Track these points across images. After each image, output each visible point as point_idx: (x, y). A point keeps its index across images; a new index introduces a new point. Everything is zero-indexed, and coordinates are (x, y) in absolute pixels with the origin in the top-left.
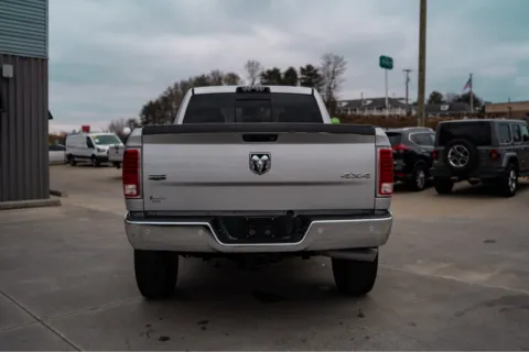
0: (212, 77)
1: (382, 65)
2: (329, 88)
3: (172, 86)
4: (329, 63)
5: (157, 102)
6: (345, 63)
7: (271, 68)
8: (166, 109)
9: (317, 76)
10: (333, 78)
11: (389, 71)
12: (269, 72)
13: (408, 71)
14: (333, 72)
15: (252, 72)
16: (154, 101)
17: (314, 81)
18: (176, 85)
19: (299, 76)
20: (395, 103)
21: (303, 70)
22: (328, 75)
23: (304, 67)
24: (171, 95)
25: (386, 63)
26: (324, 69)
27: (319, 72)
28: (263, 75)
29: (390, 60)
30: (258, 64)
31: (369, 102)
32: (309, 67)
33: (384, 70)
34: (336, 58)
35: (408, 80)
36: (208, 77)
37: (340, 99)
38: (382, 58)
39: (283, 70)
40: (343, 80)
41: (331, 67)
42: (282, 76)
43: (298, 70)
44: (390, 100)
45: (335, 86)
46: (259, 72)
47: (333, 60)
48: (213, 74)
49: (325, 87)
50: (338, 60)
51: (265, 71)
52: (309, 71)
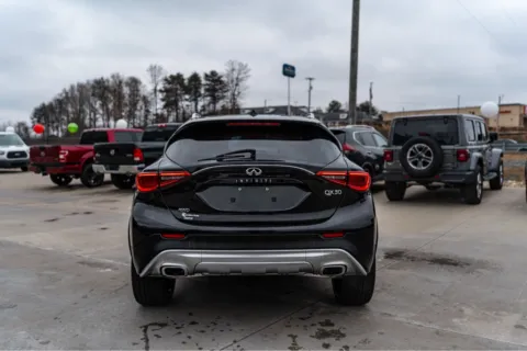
0: (111, 80)
1: (285, 73)
2: (234, 95)
3: (68, 89)
4: (233, 70)
5: (51, 105)
6: (248, 71)
7: (175, 74)
8: (60, 112)
9: (221, 82)
10: (237, 85)
11: (291, 79)
12: (172, 77)
13: (310, 79)
14: (237, 79)
15: (154, 77)
16: (47, 103)
17: (217, 87)
18: (72, 87)
19: (203, 82)
20: (297, 111)
21: (206, 76)
22: (232, 81)
23: (208, 73)
24: (67, 97)
25: (289, 71)
26: (228, 76)
27: (224, 79)
28: (166, 80)
29: (293, 68)
30: (160, 69)
31: (271, 110)
32: (213, 73)
33: (286, 78)
34: (241, 64)
35: (311, 88)
36: (108, 81)
37: (243, 106)
38: (285, 66)
39: (187, 75)
40: (247, 87)
41: (235, 74)
42: (186, 82)
43: (202, 76)
44: (292, 107)
45: (239, 93)
46: (161, 78)
47: (237, 67)
48: (113, 77)
49: (229, 94)
50: (243, 68)
51: (168, 75)
52: (214, 78)
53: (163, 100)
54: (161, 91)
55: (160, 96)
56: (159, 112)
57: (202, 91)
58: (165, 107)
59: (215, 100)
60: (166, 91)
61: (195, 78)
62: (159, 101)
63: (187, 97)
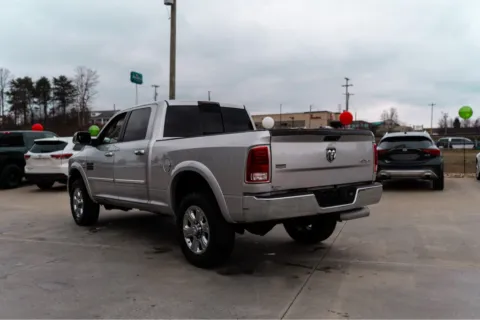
1: (133, 80)
2: (83, 99)
4: (82, 76)
6: (97, 77)
7: (23, 77)
9: (70, 87)
10: (86, 90)
11: (138, 85)
12: (19, 80)
13: (156, 87)
14: (86, 84)
17: (67, 91)
19: (52, 86)
21: (56, 81)
22: (82, 86)
23: (57, 78)
25: (136, 78)
26: (78, 80)
27: (72, 84)
28: (13, 82)
29: (140, 76)
32: (63, 79)
33: (134, 84)
34: (89, 71)
35: (156, 94)
37: (93, 110)
38: (133, 74)
39: (35, 79)
40: (96, 92)
41: (84, 80)
42: (34, 85)
43: (50, 80)
45: (88, 97)
46: (9, 80)
47: (86, 73)
49: (79, 98)
50: (91, 74)
51: (15, 79)
52: (63, 82)
53: (10, 102)
54: (8, 94)
55: (7, 98)
56: (6, 113)
57: (52, 95)
58: (12, 109)
59: (64, 103)
60: (13, 93)
61: (43, 82)
62: (6, 103)
63: (36, 100)
